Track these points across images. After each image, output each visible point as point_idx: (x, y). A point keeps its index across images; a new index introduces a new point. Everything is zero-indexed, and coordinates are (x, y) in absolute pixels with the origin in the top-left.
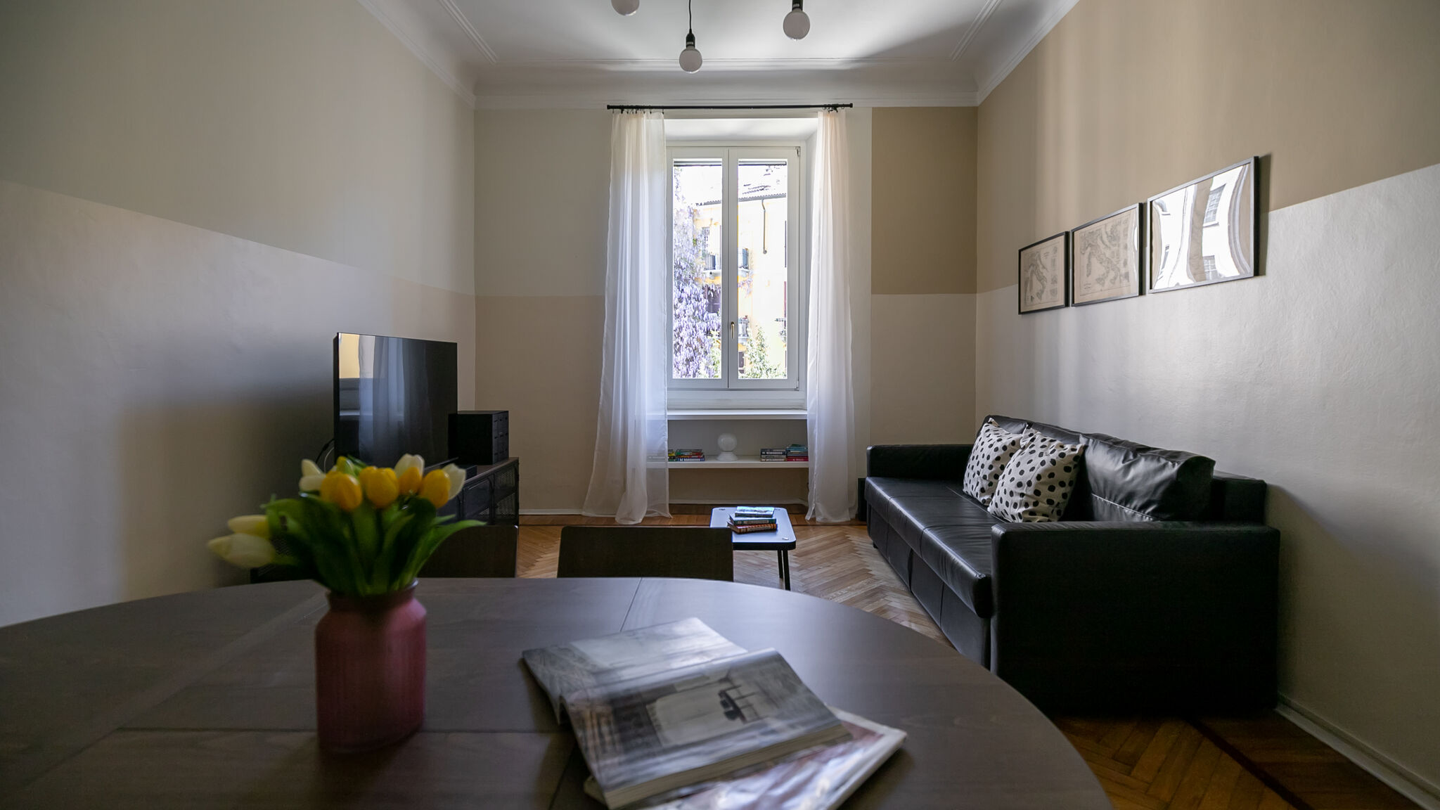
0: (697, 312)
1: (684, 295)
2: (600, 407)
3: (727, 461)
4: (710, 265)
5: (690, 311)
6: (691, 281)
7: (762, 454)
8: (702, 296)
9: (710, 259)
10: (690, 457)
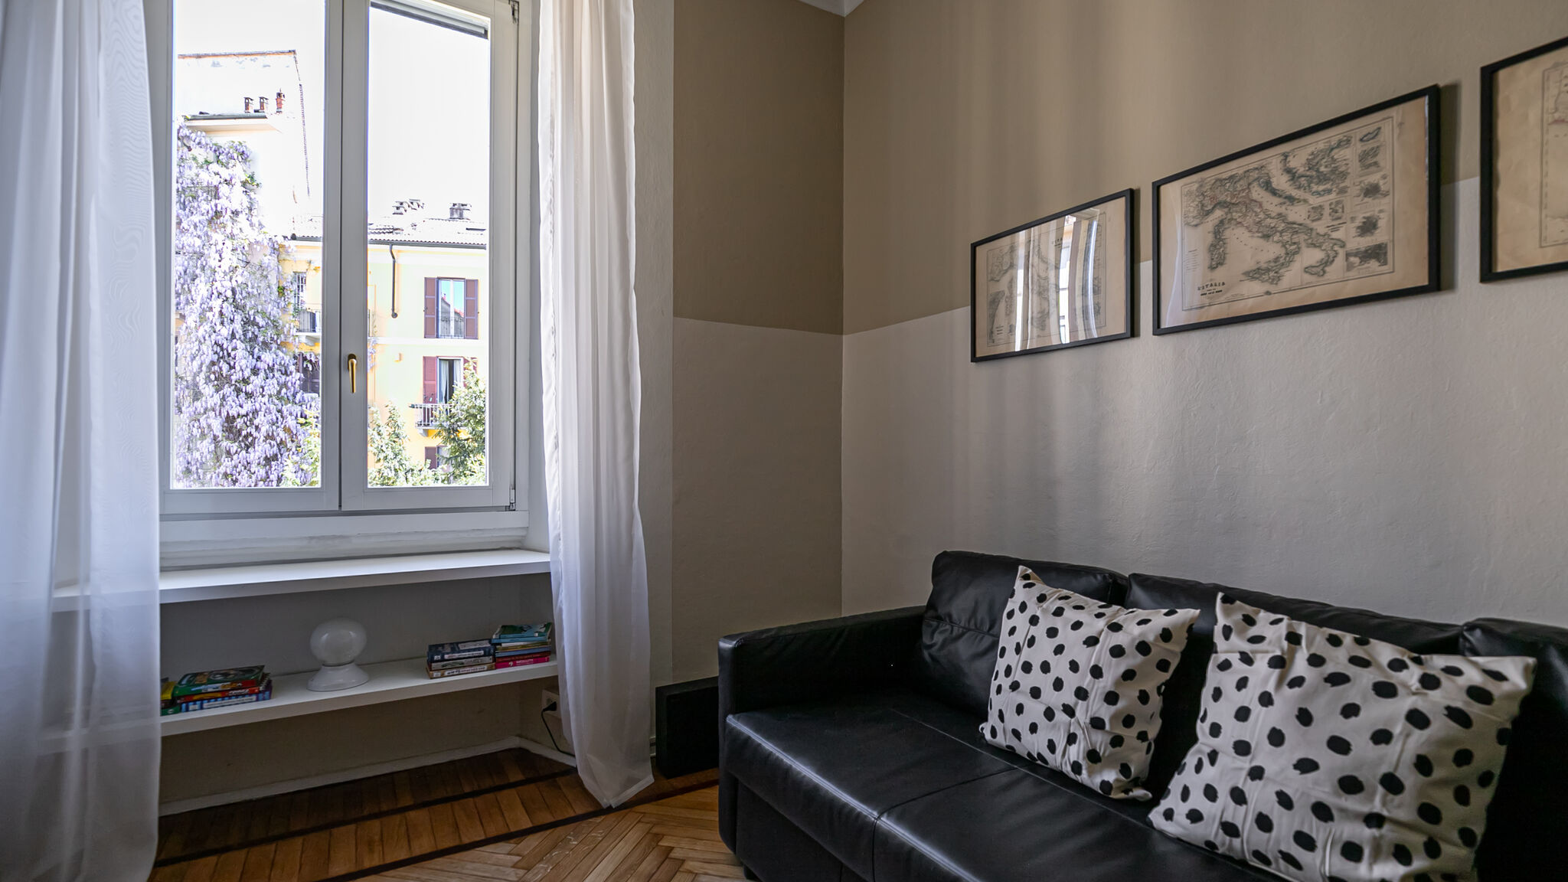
0: (284, 390)
1: (260, 365)
4: (307, 325)
5: (272, 387)
6: (274, 346)
8: (292, 368)
9: (307, 318)
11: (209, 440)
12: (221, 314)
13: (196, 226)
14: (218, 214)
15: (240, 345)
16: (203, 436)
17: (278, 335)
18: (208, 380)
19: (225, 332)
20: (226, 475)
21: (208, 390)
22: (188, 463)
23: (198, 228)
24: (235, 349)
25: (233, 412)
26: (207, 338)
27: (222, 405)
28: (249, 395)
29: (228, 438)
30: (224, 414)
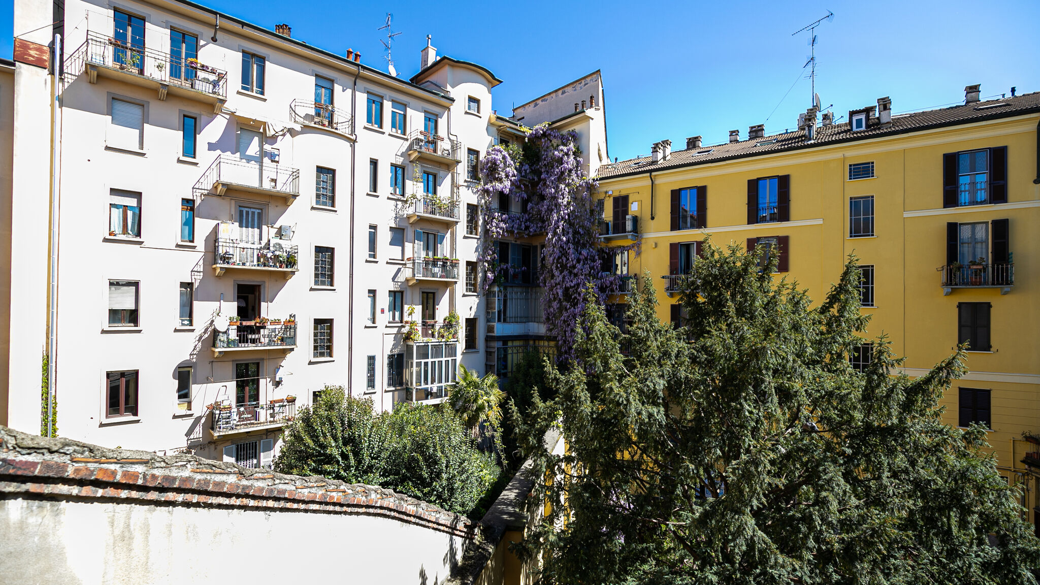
0: (592, 271)
1: (581, 257)
4: (605, 231)
5: (587, 270)
6: (588, 245)
8: (597, 257)
9: (604, 226)
11: (557, 301)
12: (563, 229)
14: (562, 173)
15: (571, 246)
16: (555, 299)
17: (590, 239)
18: (557, 268)
19: (565, 239)
20: (564, 321)
21: (556, 273)
22: (549, 314)
23: (554, 183)
24: (569, 249)
25: (568, 285)
26: (557, 244)
27: (563, 281)
28: (576, 275)
29: (566, 300)
30: (564, 286)
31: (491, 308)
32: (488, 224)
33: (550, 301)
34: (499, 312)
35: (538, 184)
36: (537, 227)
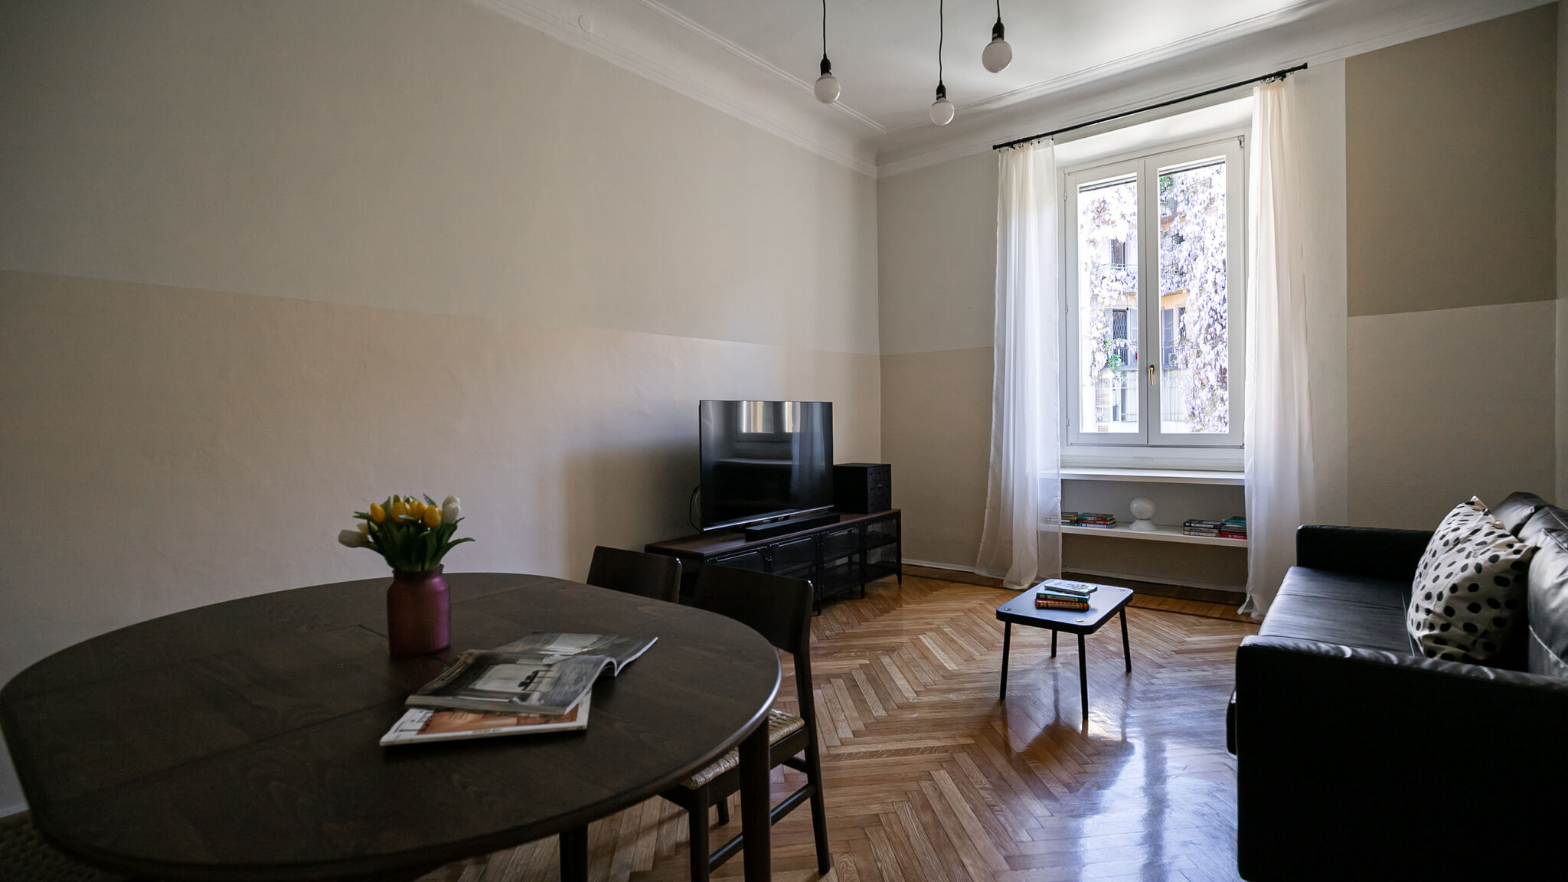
2: (991, 462)
3: (1141, 530)
7: (1185, 525)
10: (1094, 522)
11: (1207, 389)
12: (1215, 283)
13: (1196, 216)
14: (1212, 200)
18: (1206, 340)
19: (1218, 298)
21: (1205, 348)
22: (1193, 408)
23: (1197, 217)
26: (1205, 306)
27: (1216, 360)
29: (1222, 387)
30: (1218, 367)
31: (1103, 402)
32: (1096, 286)
33: (1194, 389)
34: (1115, 408)
35: (1171, 219)
36: (1172, 283)
